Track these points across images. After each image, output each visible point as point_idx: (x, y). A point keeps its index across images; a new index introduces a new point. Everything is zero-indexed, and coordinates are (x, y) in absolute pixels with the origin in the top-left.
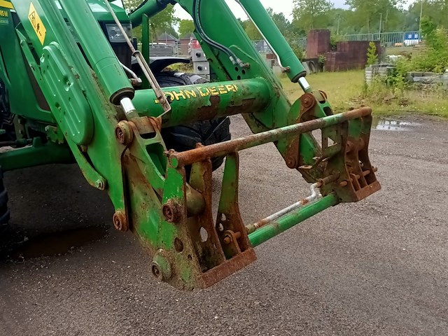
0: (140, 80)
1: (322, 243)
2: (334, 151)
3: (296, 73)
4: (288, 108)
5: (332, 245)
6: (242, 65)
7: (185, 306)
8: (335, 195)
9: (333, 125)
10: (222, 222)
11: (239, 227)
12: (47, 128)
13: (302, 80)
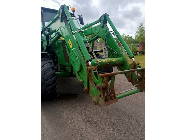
0: (93, 58)
1: (138, 104)
2: (140, 77)
3: (131, 57)
4: (129, 66)
5: (141, 105)
6: (117, 54)
7: (99, 116)
8: (141, 89)
9: (140, 71)
10: (110, 92)
11: (114, 93)
12: (67, 68)
13: (133, 58)
